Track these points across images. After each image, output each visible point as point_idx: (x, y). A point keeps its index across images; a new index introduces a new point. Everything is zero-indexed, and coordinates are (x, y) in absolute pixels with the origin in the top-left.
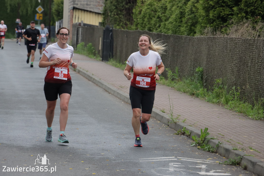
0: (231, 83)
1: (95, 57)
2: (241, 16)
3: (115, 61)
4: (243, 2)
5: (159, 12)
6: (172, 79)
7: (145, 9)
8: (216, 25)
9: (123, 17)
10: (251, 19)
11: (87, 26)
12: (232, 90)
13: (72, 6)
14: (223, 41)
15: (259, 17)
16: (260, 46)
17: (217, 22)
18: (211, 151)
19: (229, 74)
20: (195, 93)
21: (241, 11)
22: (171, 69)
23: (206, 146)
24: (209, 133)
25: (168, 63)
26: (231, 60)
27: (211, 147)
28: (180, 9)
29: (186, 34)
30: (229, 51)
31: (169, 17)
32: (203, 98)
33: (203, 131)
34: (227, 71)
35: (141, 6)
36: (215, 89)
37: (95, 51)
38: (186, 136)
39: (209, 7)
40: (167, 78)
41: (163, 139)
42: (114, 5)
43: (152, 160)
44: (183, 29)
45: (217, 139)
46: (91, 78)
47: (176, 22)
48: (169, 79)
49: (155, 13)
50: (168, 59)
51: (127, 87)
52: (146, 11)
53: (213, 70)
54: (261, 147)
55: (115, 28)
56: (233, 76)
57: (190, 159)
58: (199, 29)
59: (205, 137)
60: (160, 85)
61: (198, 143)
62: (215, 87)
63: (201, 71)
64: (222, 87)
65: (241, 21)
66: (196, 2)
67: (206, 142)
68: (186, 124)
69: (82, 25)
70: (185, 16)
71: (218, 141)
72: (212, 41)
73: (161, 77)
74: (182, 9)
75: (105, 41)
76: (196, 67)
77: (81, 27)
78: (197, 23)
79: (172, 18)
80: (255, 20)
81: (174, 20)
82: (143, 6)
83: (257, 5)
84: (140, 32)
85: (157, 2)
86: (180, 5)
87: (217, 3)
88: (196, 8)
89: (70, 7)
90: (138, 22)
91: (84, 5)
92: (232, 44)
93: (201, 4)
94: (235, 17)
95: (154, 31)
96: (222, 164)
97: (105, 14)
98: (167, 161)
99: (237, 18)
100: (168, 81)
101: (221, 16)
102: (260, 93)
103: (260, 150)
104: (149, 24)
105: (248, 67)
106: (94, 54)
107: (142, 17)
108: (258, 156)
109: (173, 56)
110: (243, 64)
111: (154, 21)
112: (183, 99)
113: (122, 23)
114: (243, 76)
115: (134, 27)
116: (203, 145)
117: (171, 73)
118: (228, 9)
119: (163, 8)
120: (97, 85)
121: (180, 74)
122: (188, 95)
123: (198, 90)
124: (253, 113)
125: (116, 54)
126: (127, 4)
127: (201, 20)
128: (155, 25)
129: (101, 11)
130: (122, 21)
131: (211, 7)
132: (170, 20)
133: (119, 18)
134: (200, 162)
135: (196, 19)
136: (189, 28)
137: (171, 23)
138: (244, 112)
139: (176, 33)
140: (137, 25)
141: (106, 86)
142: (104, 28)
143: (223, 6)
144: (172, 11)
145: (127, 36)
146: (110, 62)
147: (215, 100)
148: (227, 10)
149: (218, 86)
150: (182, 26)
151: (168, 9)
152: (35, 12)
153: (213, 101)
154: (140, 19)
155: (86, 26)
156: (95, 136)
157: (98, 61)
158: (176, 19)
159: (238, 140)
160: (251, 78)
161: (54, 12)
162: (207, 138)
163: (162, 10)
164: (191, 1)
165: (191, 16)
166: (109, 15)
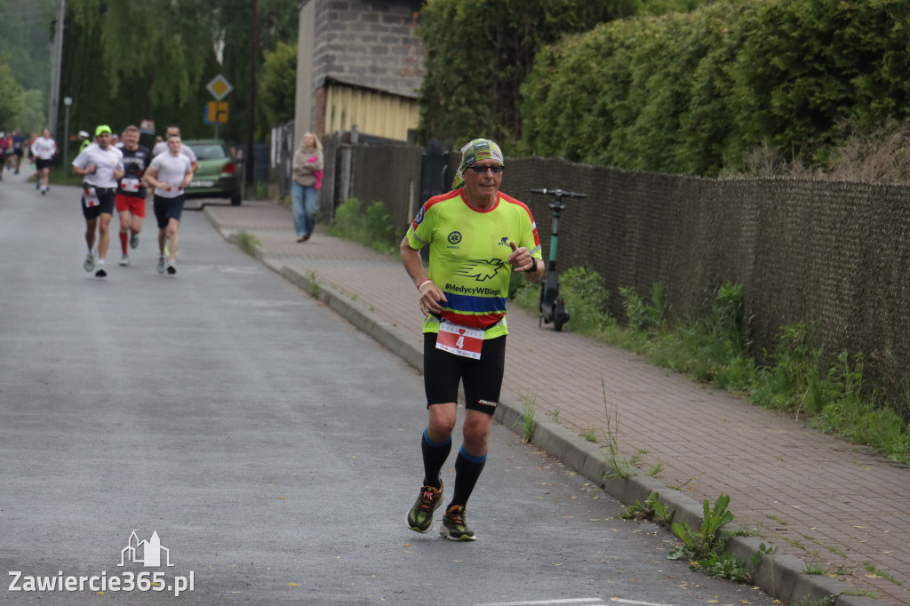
0: (836, 341)
1: (393, 249)
2: (881, 106)
4: (887, 59)
5: (605, 94)
6: (640, 323)
7: (559, 82)
8: (794, 138)
9: (488, 111)
11: (370, 144)
13: (323, 75)
14: (807, 192)
17: (797, 128)
18: (733, 578)
19: (825, 307)
20: (716, 373)
21: (880, 91)
22: (639, 291)
23: (717, 561)
24: (732, 512)
25: (630, 268)
26: (834, 260)
27: (734, 562)
28: (673, 83)
29: (692, 171)
30: (830, 227)
31: (638, 113)
32: (741, 392)
33: (712, 506)
34: (820, 296)
35: (548, 72)
36: (781, 359)
37: (394, 229)
38: (657, 524)
39: (770, 76)
40: (627, 322)
41: (575, 534)
42: (458, 71)
44: (681, 151)
45: (758, 535)
46: (366, 320)
47: (660, 127)
48: (631, 325)
49: (593, 96)
50: (631, 256)
52: (562, 91)
53: (775, 295)
56: (841, 314)
58: (736, 153)
59: (717, 528)
60: (601, 347)
61: (695, 549)
62: (783, 352)
63: (738, 296)
64: (804, 354)
65: (877, 126)
66: (727, 60)
67: (720, 543)
68: (659, 483)
69: (355, 139)
70: (691, 108)
71: (762, 541)
72: (774, 194)
73: (604, 319)
74: (678, 82)
75: (426, 192)
76: (721, 282)
77: (350, 146)
78: (728, 130)
79: (648, 113)
81: (653, 120)
82: (552, 74)
84: (539, 161)
85: (599, 58)
86: (673, 68)
87: (798, 62)
88: (728, 80)
89: (317, 78)
90: (536, 129)
91: (363, 70)
92: (837, 203)
93: (743, 65)
95: (589, 158)
97: (427, 101)
99: (865, 114)
100: (627, 331)
101: (811, 107)
103: (902, 574)
104: (572, 134)
105: (889, 283)
106: (392, 239)
107: (551, 112)
108: (890, 595)
109: (647, 245)
110: (874, 273)
111: (589, 126)
112: (671, 396)
113: (485, 130)
114: (874, 314)
116: (709, 555)
117: (640, 302)
118: (835, 82)
119: (618, 80)
120: (383, 345)
121: (667, 308)
122: (690, 379)
123: (727, 365)
124: (904, 443)
126: (502, 66)
127: (742, 119)
128: (592, 139)
129: (416, 91)
130: (485, 126)
131: (778, 75)
132: (641, 121)
133: (475, 116)
135: (727, 117)
136: (703, 150)
137: (643, 130)
138: (875, 443)
139: (658, 165)
140: (532, 139)
141: (411, 347)
142: (422, 148)
143: (816, 73)
144: (648, 91)
147: (778, 399)
148: (832, 85)
149: (793, 349)
150: (678, 143)
151: (634, 83)
152: (204, 97)
153: (772, 401)
154: (544, 117)
155: (367, 145)
156: (337, 522)
158: (659, 118)
159: (832, 538)
160: (900, 321)
161: (267, 95)
162: (722, 529)
163: (615, 87)
164: (710, 55)
165: (711, 106)
166: (440, 106)
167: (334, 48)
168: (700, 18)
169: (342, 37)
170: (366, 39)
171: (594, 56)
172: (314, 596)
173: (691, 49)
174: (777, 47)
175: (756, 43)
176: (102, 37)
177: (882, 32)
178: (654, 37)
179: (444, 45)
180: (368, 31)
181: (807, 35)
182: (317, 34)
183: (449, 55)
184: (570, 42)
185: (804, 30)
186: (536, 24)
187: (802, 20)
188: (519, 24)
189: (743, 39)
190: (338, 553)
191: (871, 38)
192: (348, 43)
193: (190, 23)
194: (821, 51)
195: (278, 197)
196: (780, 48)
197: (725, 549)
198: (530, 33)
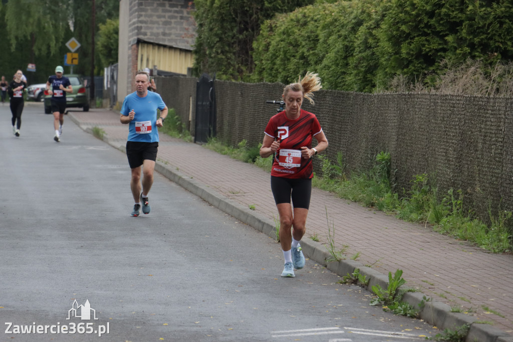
0: (445, 183)
1: (181, 135)
2: (462, 52)
3: (221, 143)
4: (465, 26)
5: (303, 46)
6: (330, 175)
7: (275, 41)
8: (414, 71)
9: (233, 57)
10: (482, 58)
11: (165, 76)
12: (448, 195)
13: (136, 37)
14: (427, 100)
15: (496, 54)
16: (499, 110)
17: (416, 65)
18: (408, 315)
19: (439, 164)
20: (376, 201)
21: (462, 44)
22: (329, 157)
23: (399, 306)
24: (404, 279)
26: (444, 138)
27: (408, 306)
28: (343, 40)
29: (356, 89)
30: (441, 120)
31: (324, 56)
32: (390, 212)
33: (393, 276)
34: (435, 158)
35: (269, 35)
36: (414, 193)
37: (181, 124)
38: (360, 286)
39: (400, 36)
40: (321, 174)
41: (316, 293)
42: (216, 35)
43: (296, 335)
44: (349, 78)
45: (420, 291)
46: (175, 175)
47: (337, 65)
48: (325, 176)
49: (296, 48)
51: (245, 193)
52: (278, 45)
53: (409, 158)
54: (505, 306)
55: (218, 79)
56: (449, 168)
57: (370, 331)
58: (382, 79)
59: (396, 287)
61: (384, 299)
62: (415, 190)
63: (387, 159)
64: (427, 191)
65: (462, 63)
66: (375, 27)
67: (399, 297)
68: (359, 263)
70: (354, 54)
71: (423, 295)
72: (408, 102)
74: (347, 40)
75: (200, 103)
76: (377, 151)
77: (153, 77)
78: (376, 66)
79: (329, 58)
80: (490, 59)
81: (333, 61)
82: (271, 36)
83: (492, 31)
84: (267, 85)
85: (299, 27)
86: (343, 32)
87: (416, 28)
88: (375, 39)
89: (132, 39)
90: (263, 67)
91: (158, 34)
92: (445, 106)
93: (385, 30)
94: (449, 54)
96: (431, 340)
97: (198, 52)
98: (324, 335)
99: (453, 57)
100: (322, 179)
101: (423, 53)
102: (502, 202)
103: (503, 311)
104: (284, 69)
105: (477, 151)
106: (180, 130)
107: (272, 57)
108: (500, 323)
109: (333, 131)
110: (467, 145)
111: (294, 65)
112: (354, 215)
113: (232, 68)
114: (468, 168)
115: (255, 76)
116: (394, 303)
117: (329, 163)
118: (437, 39)
119: (311, 39)
120: (186, 189)
121: (346, 166)
122: (362, 206)
123: (382, 197)
124: (489, 239)
125: (221, 128)
126: (241, 31)
128: (296, 72)
129: (192, 46)
130: (232, 65)
131: (404, 35)
132: (325, 62)
133: (226, 60)
134: (389, 336)
135: (375, 59)
136: (362, 77)
137: (327, 67)
138: (472, 239)
139: (336, 87)
140: (260, 73)
141: (203, 190)
142: (197, 78)
143: (426, 34)
144: (329, 45)
145: (242, 94)
146: (210, 145)
147: (414, 216)
148: (435, 41)
149: (421, 188)
150: (347, 74)
151: (321, 41)
152: (64, 50)
153: (410, 217)
154: (268, 60)
155: (163, 76)
156: (184, 288)
157: (187, 142)
158: (337, 60)
159: (460, 292)
160: (483, 172)
161: (101, 49)
162: (400, 289)
163: (309, 43)
164: (365, 25)
165: (366, 53)
166: (206, 55)
167: (141, 22)
168: (357, 4)
169: (146, 16)
170: (159, 17)
171: (296, 26)
172: (182, 328)
173: (353, 21)
174: (404, 20)
175: (392, 18)
176: (6, 17)
177: (462, 11)
178: (331, 15)
179: (208, 20)
180: (160, 13)
181: (421, 13)
182: (131, 15)
183: (211, 26)
184: (281, 18)
185: (419, 10)
186: (259, 8)
187: (417, 5)
188: (250, 8)
189: (384, 16)
190: (189, 305)
191: (456, 14)
192: (149, 19)
193: (56, 9)
194: (428, 22)
195: (109, 106)
196: (405, 20)
197: (402, 299)
198: (256, 13)
